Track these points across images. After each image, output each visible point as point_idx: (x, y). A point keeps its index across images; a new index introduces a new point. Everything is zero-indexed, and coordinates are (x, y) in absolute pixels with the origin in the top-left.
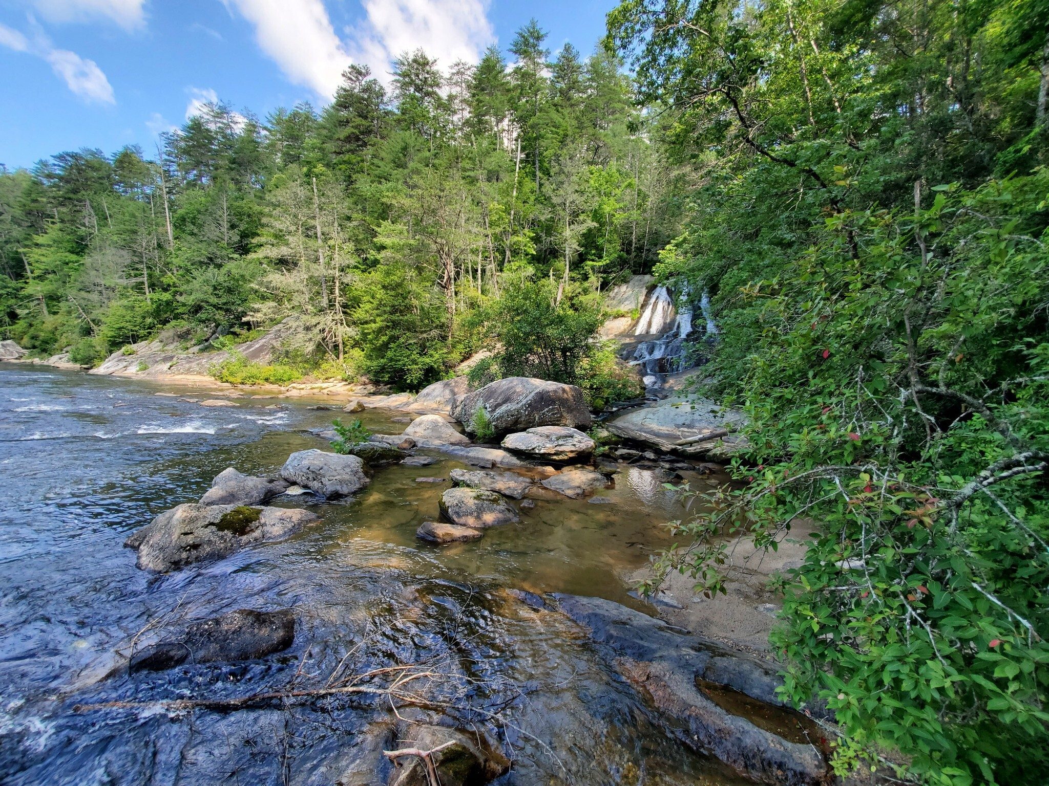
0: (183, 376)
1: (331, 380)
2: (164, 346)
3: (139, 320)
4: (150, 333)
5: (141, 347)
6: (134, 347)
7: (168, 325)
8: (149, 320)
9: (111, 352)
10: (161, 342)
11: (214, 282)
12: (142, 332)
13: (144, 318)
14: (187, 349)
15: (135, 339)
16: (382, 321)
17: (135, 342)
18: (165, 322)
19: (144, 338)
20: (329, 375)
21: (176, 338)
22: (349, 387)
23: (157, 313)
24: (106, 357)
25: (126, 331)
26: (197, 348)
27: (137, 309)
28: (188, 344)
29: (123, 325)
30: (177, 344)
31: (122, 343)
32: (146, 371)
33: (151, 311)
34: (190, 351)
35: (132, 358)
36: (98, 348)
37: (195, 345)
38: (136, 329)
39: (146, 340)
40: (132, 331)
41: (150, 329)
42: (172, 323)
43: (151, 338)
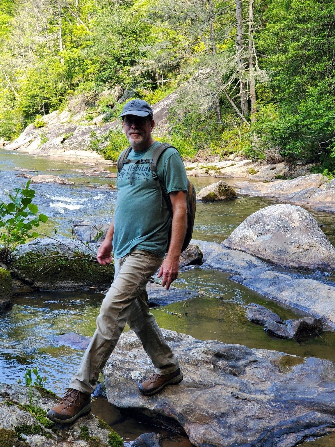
0: (73, 152)
1: (231, 156)
2: (72, 116)
3: (52, 84)
4: (61, 100)
5: (51, 119)
6: (45, 118)
7: (78, 90)
8: (60, 85)
9: (25, 125)
10: (70, 111)
11: (118, 28)
12: (54, 100)
13: (56, 82)
14: (92, 118)
15: (47, 108)
16: (296, 49)
17: (47, 112)
18: (73, 86)
19: (55, 107)
20: (230, 149)
21: (84, 106)
22: (251, 167)
23: (69, 76)
24: (21, 131)
25: (39, 99)
26: (102, 116)
27: (50, 72)
28: (94, 112)
29: (37, 92)
30: (83, 113)
31: (35, 113)
32: (43, 146)
33: (63, 73)
34: (94, 121)
35: (39, 131)
36: (15, 121)
37: (100, 113)
38: (48, 96)
39: (57, 109)
40: (45, 98)
41: (62, 95)
42: (82, 85)
43: (61, 107)
